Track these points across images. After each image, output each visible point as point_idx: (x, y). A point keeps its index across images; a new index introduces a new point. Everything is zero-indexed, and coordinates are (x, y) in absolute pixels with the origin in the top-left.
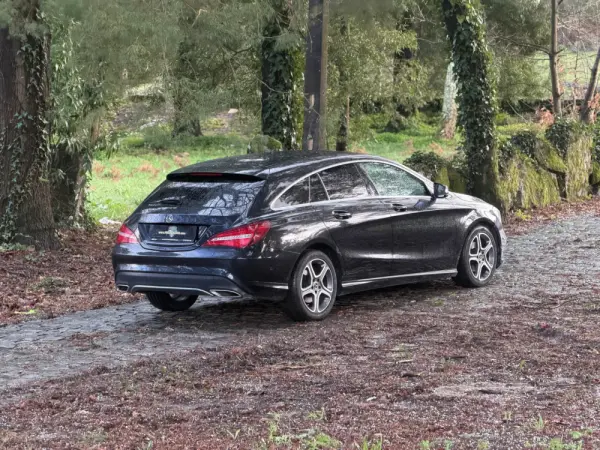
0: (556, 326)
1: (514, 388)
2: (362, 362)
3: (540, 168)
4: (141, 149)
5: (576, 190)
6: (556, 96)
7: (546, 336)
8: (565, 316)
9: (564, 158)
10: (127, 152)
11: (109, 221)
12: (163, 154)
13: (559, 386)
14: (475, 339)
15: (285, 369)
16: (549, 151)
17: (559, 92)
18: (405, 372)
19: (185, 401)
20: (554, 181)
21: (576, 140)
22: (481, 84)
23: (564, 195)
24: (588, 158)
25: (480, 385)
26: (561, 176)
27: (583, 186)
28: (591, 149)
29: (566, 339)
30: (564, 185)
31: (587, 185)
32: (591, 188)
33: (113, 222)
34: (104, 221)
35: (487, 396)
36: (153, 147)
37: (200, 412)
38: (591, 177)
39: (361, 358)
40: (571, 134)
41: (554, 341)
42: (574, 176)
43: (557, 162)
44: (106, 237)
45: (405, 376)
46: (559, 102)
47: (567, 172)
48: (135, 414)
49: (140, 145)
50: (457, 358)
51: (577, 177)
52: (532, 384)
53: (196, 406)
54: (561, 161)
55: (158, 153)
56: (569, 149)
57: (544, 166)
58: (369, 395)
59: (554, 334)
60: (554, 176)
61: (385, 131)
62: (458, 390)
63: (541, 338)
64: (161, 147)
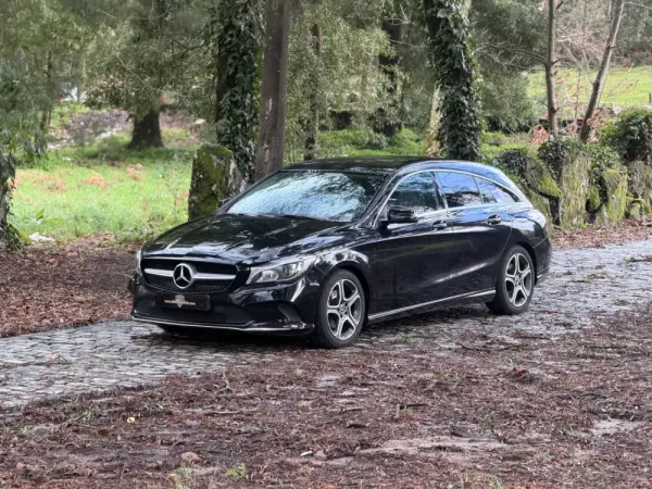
0: (535, 371)
1: (477, 444)
2: (304, 409)
3: (531, 191)
4: (94, 161)
5: (571, 218)
6: (552, 111)
7: (523, 382)
8: (547, 359)
9: (558, 180)
10: (79, 164)
11: (41, 237)
12: (119, 167)
13: (531, 442)
14: (438, 384)
15: (212, 415)
16: (541, 172)
17: (555, 107)
18: (351, 422)
19: (84, 450)
20: (546, 206)
21: (573, 161)
22: (465, 94)
23: (557, 222)
24: (585, 182)
25: (439, 440)
26: (554, 201)
27: (578, 213)
28: (589, 172)
29: (544, 386)
30: (558, 212)
31: (584, 211)
32: (587, 215)
33: (44, 239)
34: (35, 237)
35: (444, 454)
36: (108, 158)
37: (98, 464)
38: (588, 203)
39: (304, 403)
40: (566, 154)
41: (531, 389)
42: (569, 201)
43: (550, 185)
44: (30, 255)
45: (351, 426)
46: (556, 117)
47: (561, 196)
48: (20, 465)
49: (94, 156)
50: (416, 406)
51: (573, 202)
52: (500, 439)
53: (97, 457)
54: (555, 184)
55: (113, 165)
56: (564, 171)
57: (535, 190)
58: (304, 449)
59: (532, 380)
60: (546, 201)
61: (366, 148)
62: (411, 445)
63: (517, 385)
64: (117, 159)
